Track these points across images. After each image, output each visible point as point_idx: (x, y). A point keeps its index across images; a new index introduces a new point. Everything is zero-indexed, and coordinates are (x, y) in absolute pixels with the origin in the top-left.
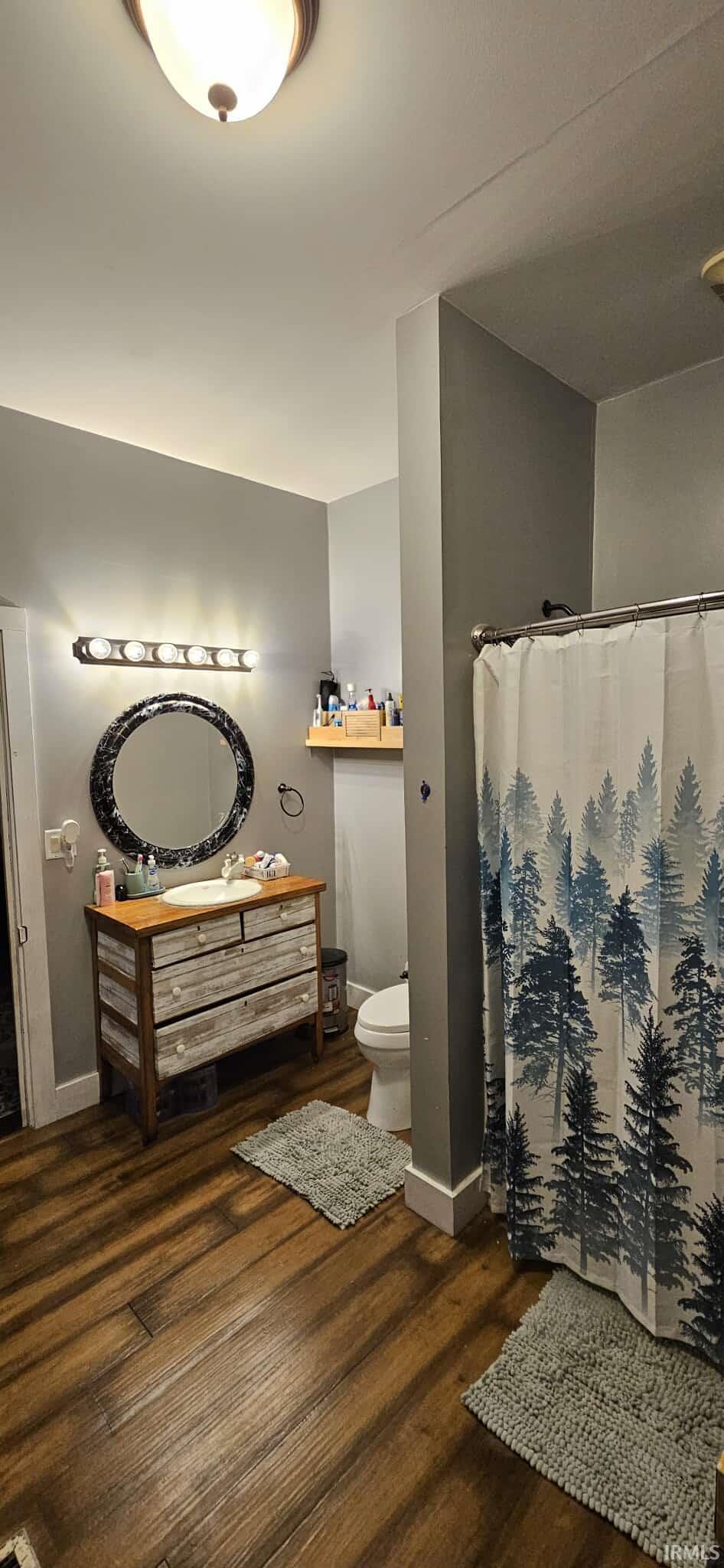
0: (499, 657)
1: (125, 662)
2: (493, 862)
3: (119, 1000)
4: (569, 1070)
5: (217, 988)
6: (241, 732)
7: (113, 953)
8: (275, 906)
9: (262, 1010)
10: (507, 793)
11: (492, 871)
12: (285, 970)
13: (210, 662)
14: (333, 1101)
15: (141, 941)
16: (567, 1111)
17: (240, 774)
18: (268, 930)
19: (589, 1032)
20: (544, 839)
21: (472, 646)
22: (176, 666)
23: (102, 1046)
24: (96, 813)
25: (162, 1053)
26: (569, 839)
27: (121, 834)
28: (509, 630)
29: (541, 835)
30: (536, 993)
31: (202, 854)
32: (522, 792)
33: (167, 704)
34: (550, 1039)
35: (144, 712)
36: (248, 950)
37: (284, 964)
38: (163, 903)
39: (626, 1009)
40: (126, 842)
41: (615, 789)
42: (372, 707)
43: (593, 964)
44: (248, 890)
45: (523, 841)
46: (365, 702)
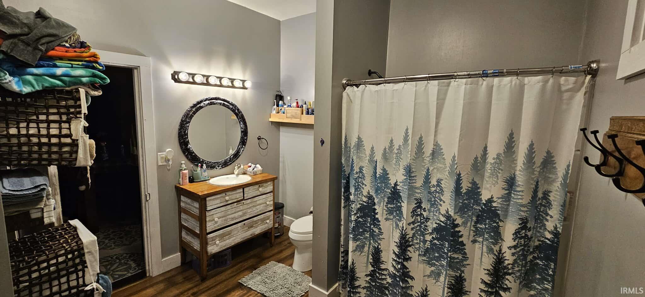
0: (353, 92)
1: (194, 83)
2: (347, 170)
3: (190, 223)
4: (373, 246)
5: (233, 218)
6: (243, 114)
7: (189, 204)
8: (257, 185)
9: (251, 227)
10: (354, 144)
11: (347, 173)
12: (260, 211)
13: (231, 85)
14: (279, 261)
15: (202, 200)
16: (371, 261)
17: (242, 132)
18: (254, 195)
19: (381, 232)
20: (367, 161)
21: (342, 86)
22: (216, 85)
23: (182, 242)
24: (181, 146)
25: (210, 244)
26: (376, 162)
27: (191, 155)
28: (357, 81)
29: (365, 160)
30: (362, 218)
31: (226, 164)
32: (360, 144)
33: (212, 101)
34: (366, 235)
35: (202, 104)
36: (246, 203)
37: (260, 209)
38: (209, 184)
39: (394, 224)
40: (193, 158)
41: (394, 144)
42: (298, 107)
43: (383, 207)
44: (246, 179)
45: (359, 162)
46: (294, 104)
